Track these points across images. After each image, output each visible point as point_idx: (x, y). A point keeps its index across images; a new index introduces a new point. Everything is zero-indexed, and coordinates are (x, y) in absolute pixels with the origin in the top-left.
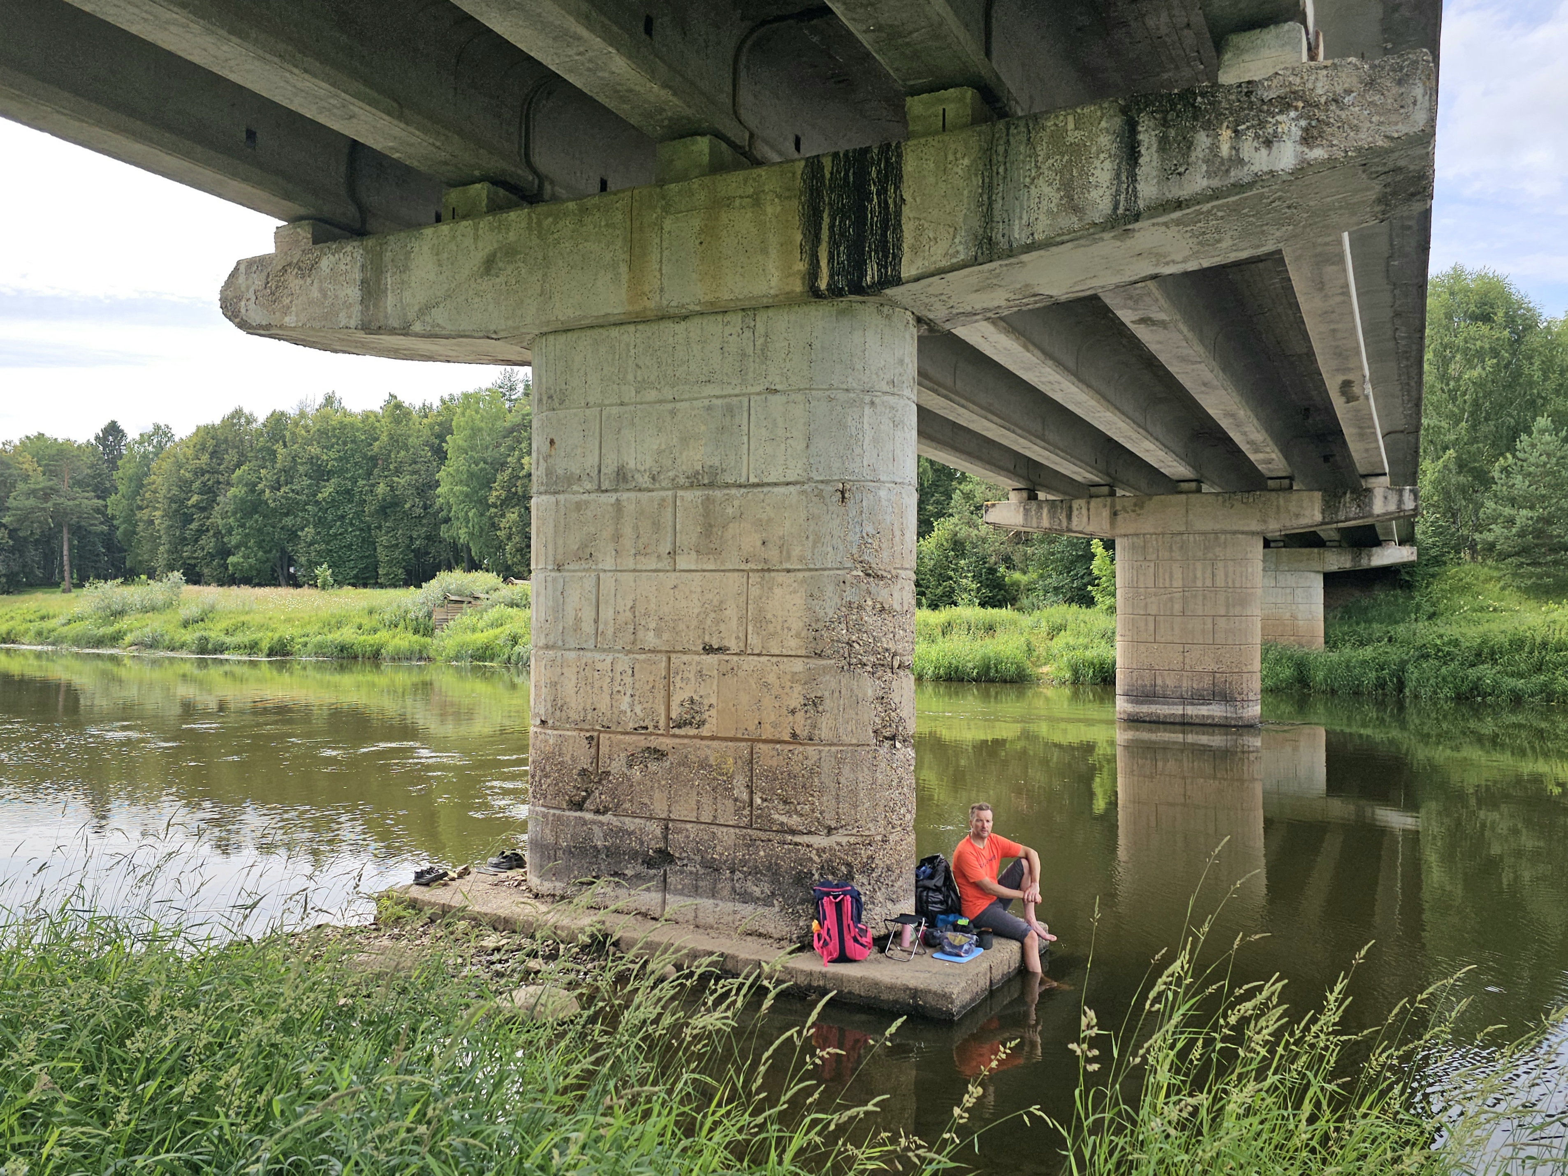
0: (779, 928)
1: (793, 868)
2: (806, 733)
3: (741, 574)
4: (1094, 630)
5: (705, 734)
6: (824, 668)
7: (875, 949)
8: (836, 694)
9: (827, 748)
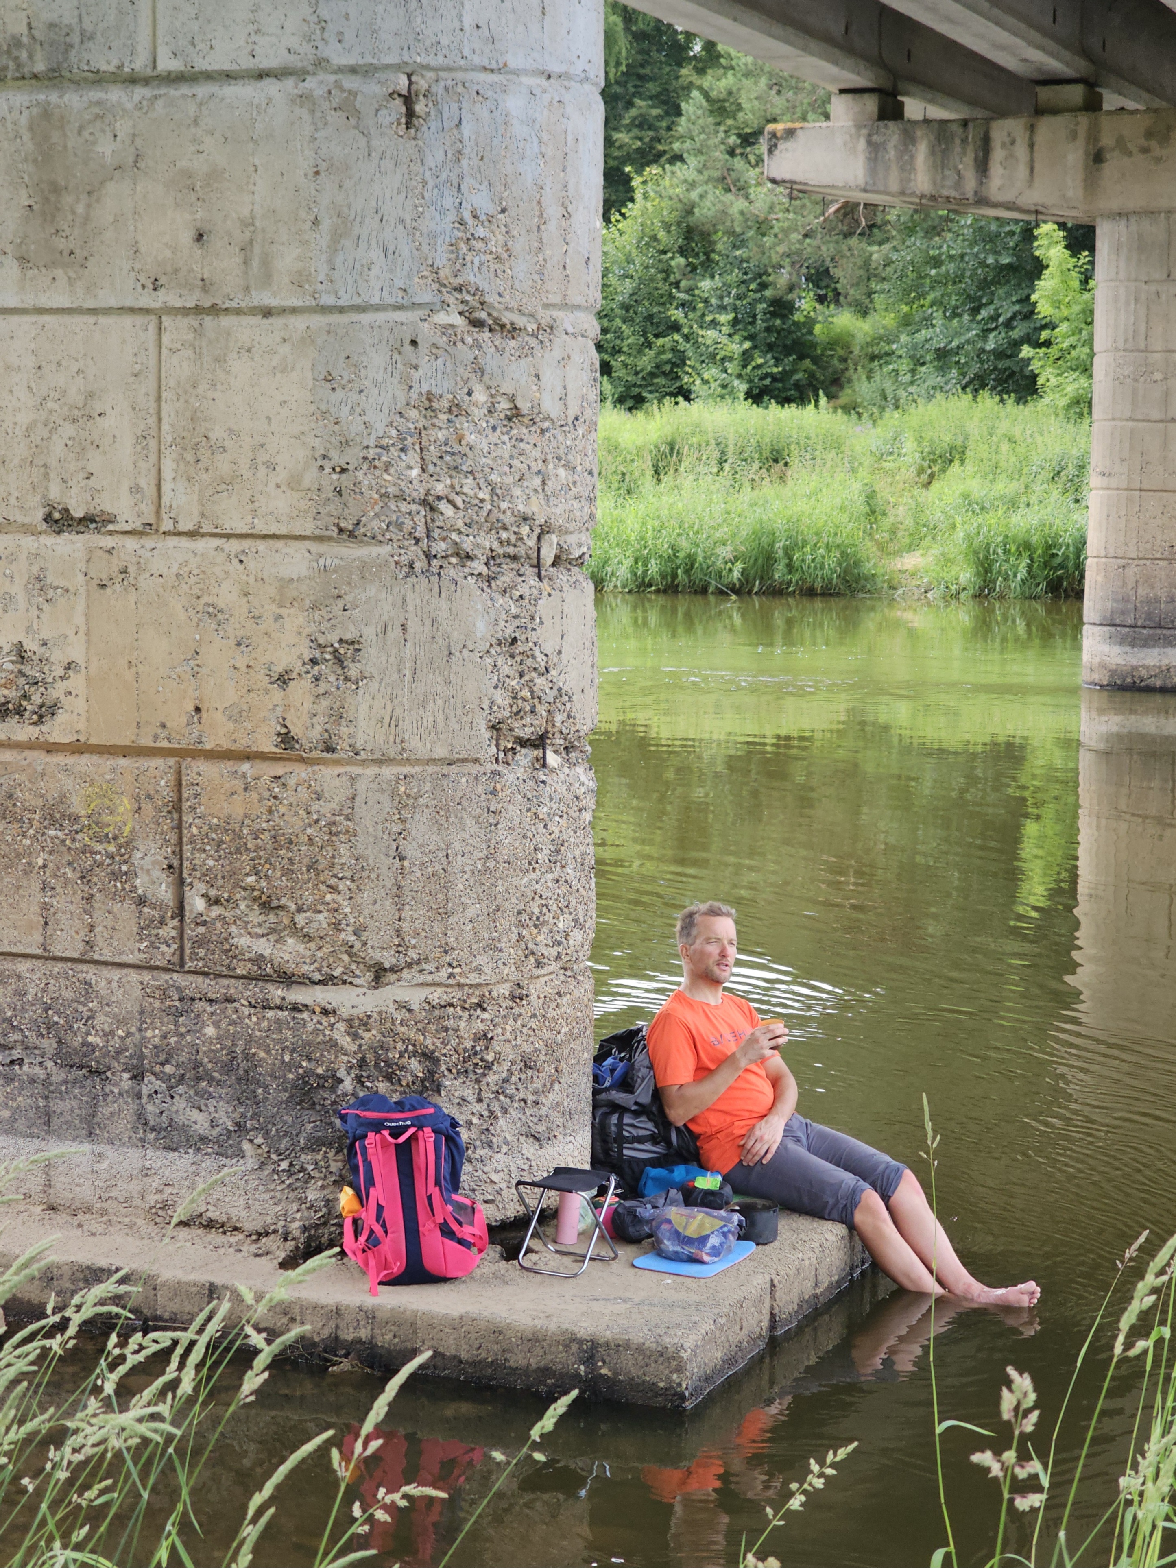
0: (257, 1207)
1: (289, 1066)
2: (316, 734)
3: (140, 320)
4: (1036, 459)
5: (57, 737)
6: (364, 566)
7: (494, 1252)
8: (395, 633)
9: (371, 771)
